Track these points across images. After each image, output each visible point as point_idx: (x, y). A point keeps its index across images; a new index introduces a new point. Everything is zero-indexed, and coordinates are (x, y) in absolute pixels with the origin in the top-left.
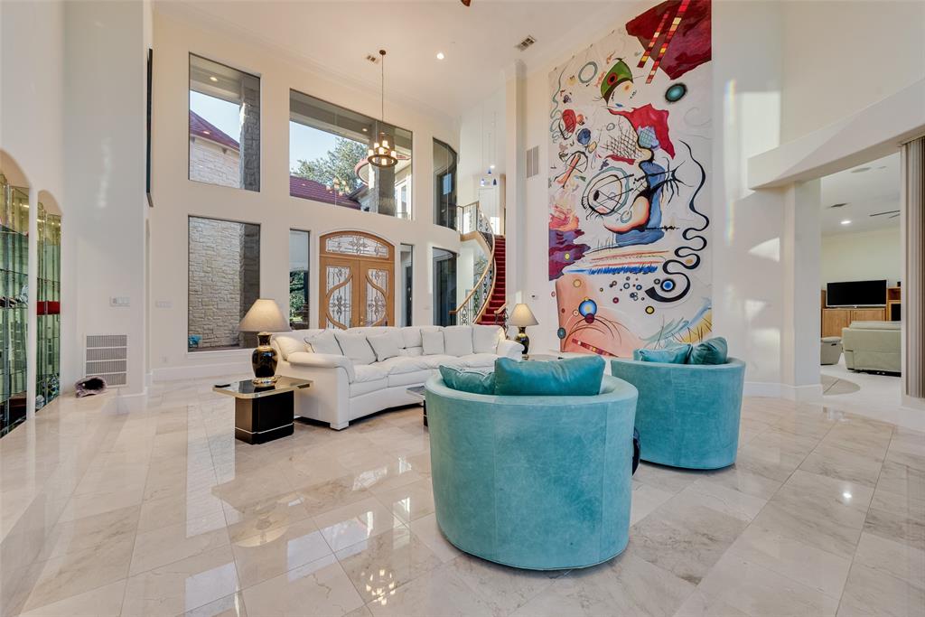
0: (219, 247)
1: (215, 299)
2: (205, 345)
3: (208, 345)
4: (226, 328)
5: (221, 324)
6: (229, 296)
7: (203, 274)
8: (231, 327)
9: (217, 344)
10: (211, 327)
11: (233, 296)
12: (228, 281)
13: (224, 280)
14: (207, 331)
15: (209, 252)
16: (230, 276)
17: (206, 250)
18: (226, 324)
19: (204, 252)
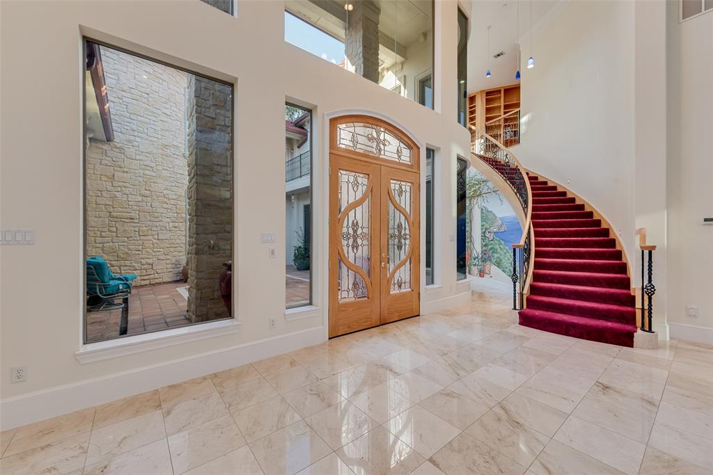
0: (160, 168)
1: (155, 229)
2: (143, 283)
3: (147, 282)
4: (168, 262)
5: (163, 257)
6: (171, 224)
7: (140, 199)
8: (174, 260)
9: (158, 281)
10: (150, 261)
11: (177, 224)
12: (170, 206)
13: (165, 205)
14: (146, 266)
15: (147, 172)
16: (172, 202)
17: (142, 169)
18: (168, 257)
19: (142, 172)
